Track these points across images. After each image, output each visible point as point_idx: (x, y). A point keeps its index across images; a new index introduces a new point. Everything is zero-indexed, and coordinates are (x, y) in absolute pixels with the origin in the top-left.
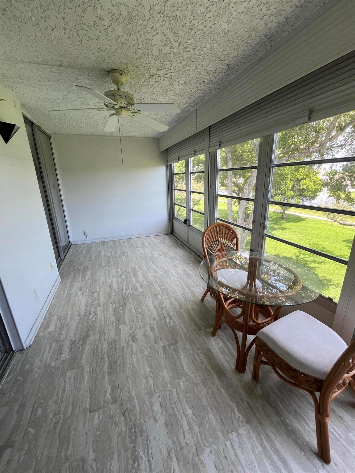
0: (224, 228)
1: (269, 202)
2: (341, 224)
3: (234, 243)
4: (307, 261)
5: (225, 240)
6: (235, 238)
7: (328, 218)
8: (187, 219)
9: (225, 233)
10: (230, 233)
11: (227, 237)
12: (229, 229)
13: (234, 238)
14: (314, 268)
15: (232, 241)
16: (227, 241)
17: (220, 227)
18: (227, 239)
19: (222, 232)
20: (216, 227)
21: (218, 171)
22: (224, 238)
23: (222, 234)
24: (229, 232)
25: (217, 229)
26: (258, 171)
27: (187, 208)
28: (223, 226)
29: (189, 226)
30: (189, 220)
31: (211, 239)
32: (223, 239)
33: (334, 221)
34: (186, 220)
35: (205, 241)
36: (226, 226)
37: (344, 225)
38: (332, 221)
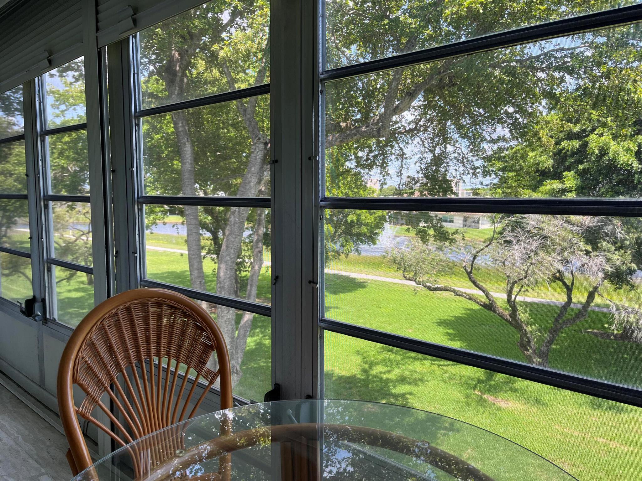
0: (166, 311)
1: (322, 204)
2: (429, 288)
3: (209, 372)
4: (387, 379)
5: (173, 362)
6: (211, 348)
7: (405, 277)
8: (38, 296)
9: (171, 334)
10: (190, 330)
11: (180, 347)
12: (185, 314)
13: (208, 349)
14: (403, 396)
15: (202, 362)
16: (183, 366)
17: (144, 306)
18: (182, 357)
19: (159, 330)
20: (128, 309)
21: (137, 117)
22: (168, 354)
23: (159, 336)
24: (184, 326)
25: (132, 321)
26: (273, 99)
27: (35, 255)
28: (159, 305)
29: (45, 320)
30: (44, 301)
31: (104, 366)
32: (164, 360)
33: (419, 283)
34: (30, 303)
35: (74, 380)
36: (173, 303)
37: (436, 289)
38: (413, 283)
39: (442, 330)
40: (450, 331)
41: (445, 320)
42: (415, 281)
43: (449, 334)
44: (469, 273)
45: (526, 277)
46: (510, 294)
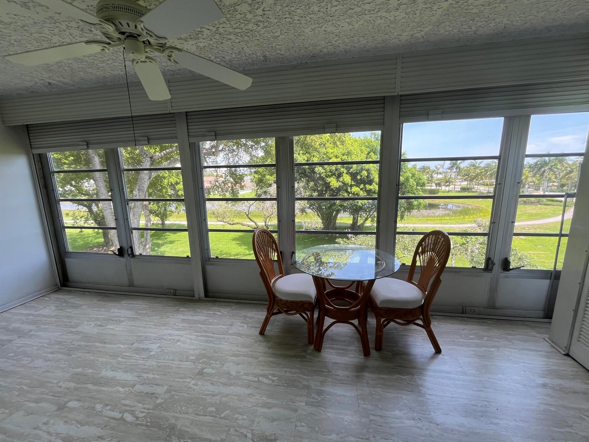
7: (218, 220)
8: (125, 246)
27: (121, 228)
29: (133, 256)
30: (131, 247)
33: (225, 222)
37: (233, 224)
38: (222, 223)
39: (235, 242)
40: (238, 242)
41: (235, 238)
42: (223, 221)
43: (238, 244)
44: (247, 215)
45: (272, 214)
46: (266, 222)
